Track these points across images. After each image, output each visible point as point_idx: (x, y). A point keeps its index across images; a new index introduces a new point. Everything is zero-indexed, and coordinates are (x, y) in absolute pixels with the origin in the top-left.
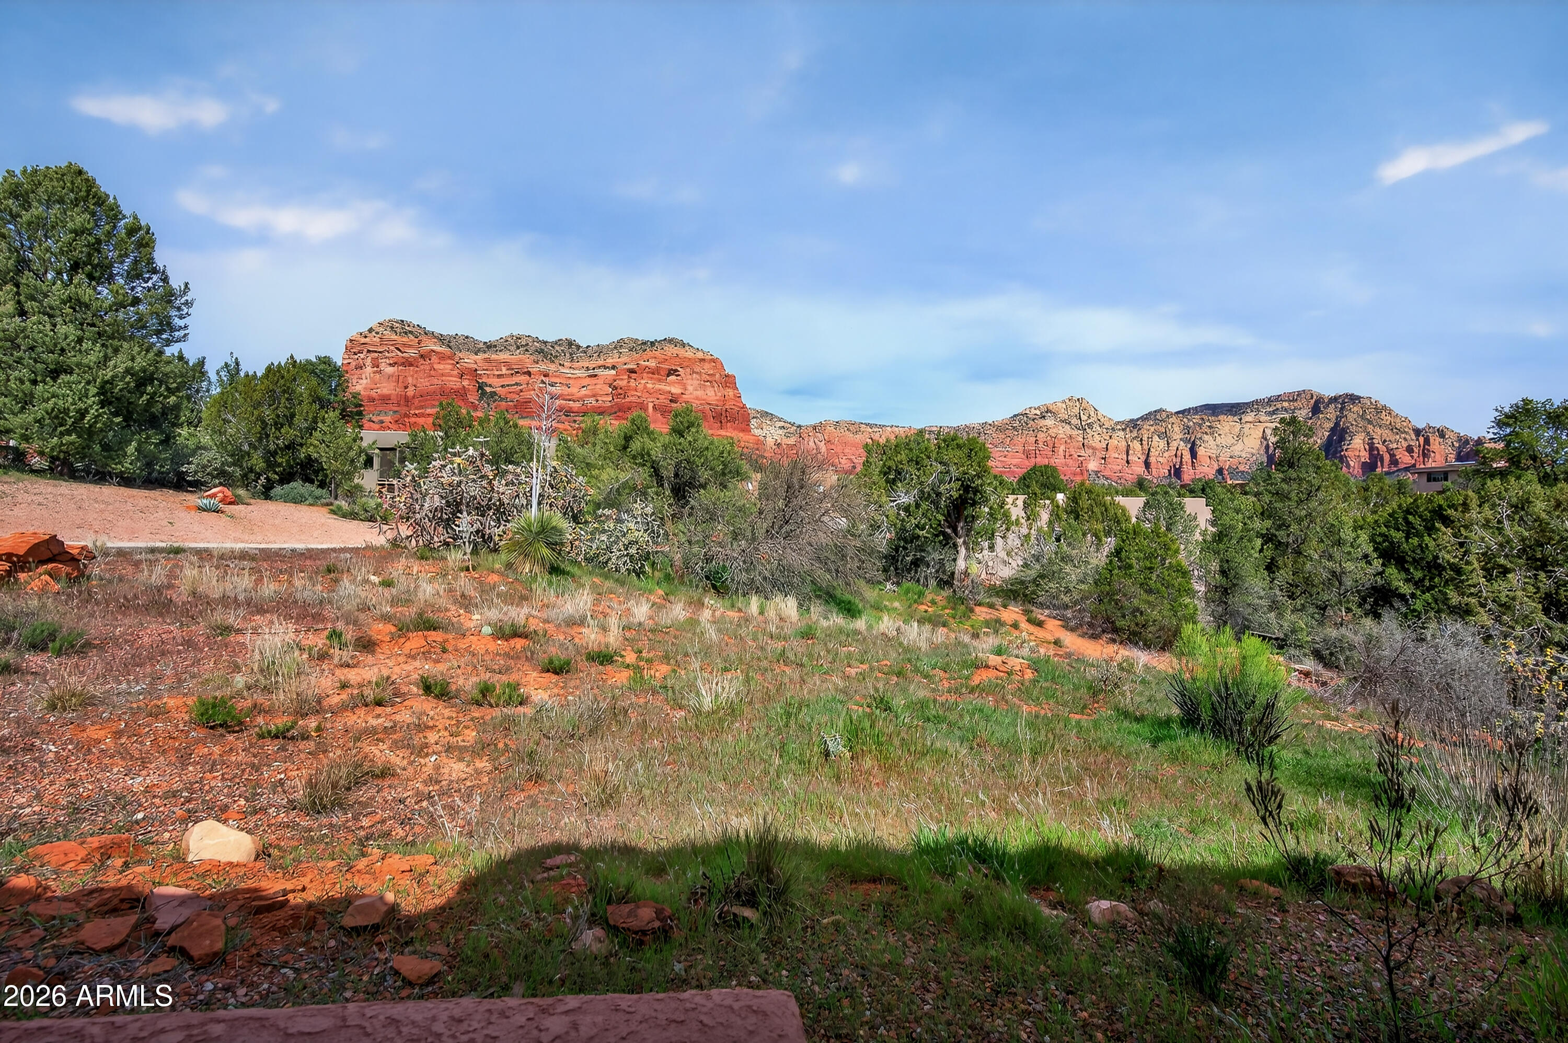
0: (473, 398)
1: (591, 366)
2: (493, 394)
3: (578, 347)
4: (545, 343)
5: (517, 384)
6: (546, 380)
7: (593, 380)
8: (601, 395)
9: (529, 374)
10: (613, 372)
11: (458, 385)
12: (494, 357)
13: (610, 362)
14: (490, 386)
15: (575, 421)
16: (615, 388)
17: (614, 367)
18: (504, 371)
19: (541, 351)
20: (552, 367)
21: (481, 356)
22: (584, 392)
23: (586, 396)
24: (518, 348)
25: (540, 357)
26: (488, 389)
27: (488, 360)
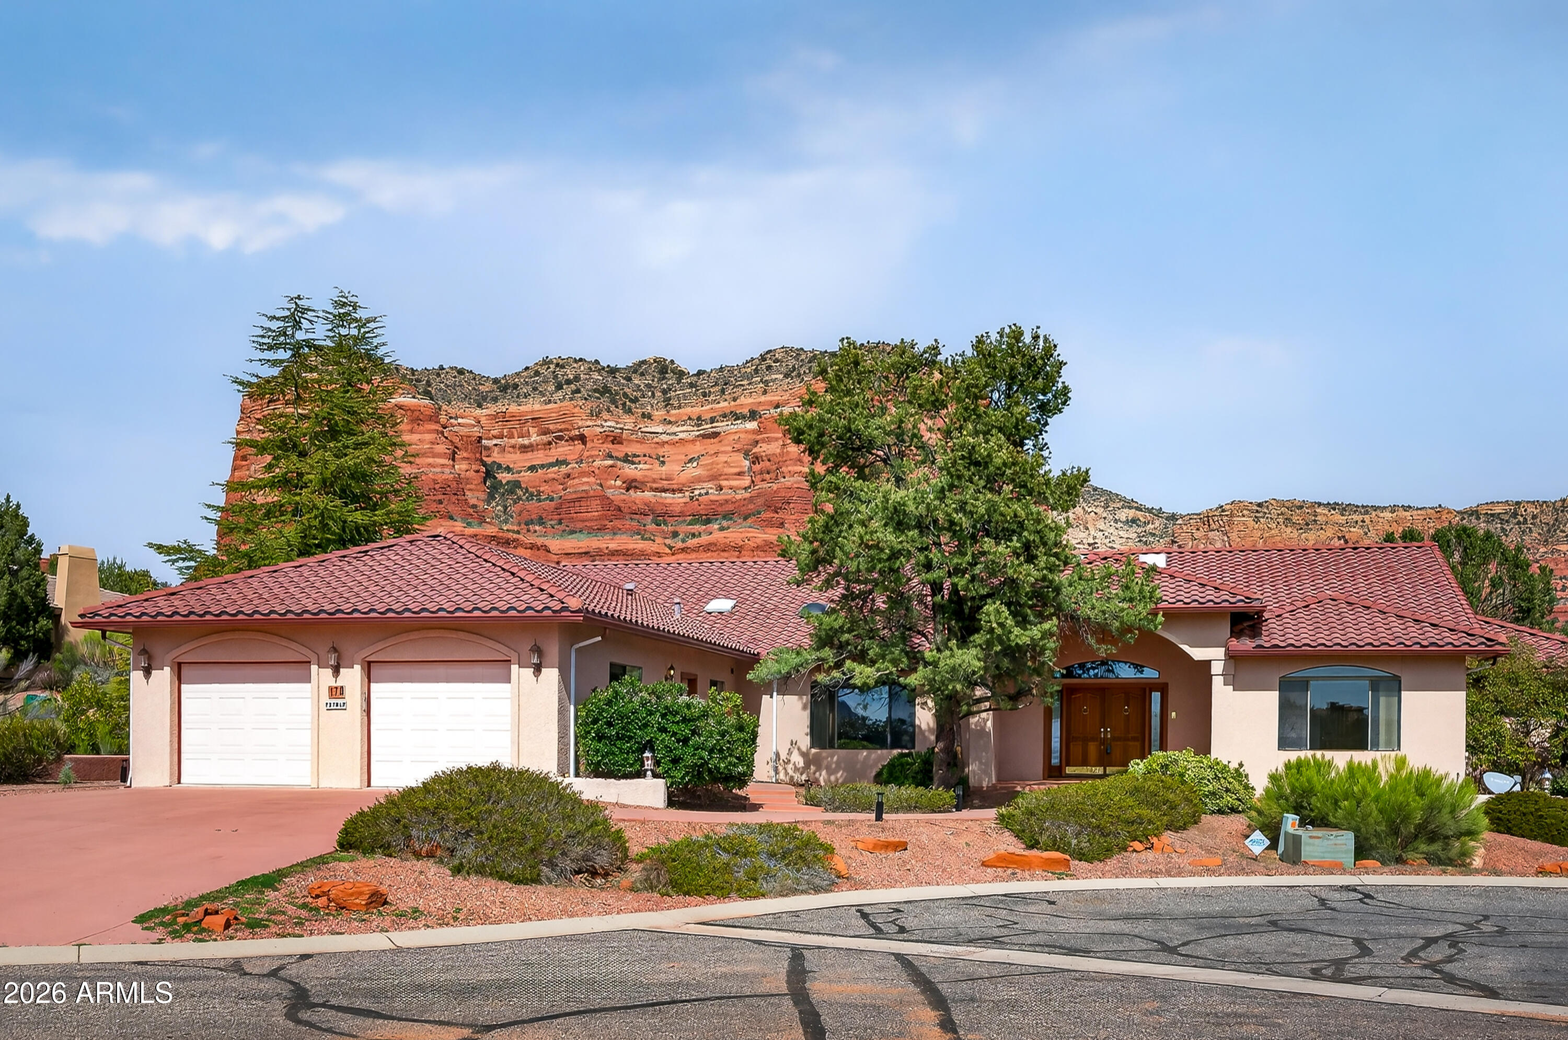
0: (473, 497)
1: (707, 416)
2: (517, 484)
3: (681, 374)
4: (613, 371)
5: (558, 463)
6: (620, 451)
7: (711, 446)
8: (728, 477)
9: (582, 438)
10: (752, 425)
11: (448, 474)
12: (513, 408)
13: (746, 402)
14: (508, 469)
15: (675, 534)
16: (756, 459)
17: (753, 415)
18: (535, 438)
19: (604, 390)
20: (628, 422)
21: (491, 409)
22: (693, 471)
23: (699, 480)
24: (559, 387)
25: (605, 400)
26: (504, 477)
27: (502, 418)
